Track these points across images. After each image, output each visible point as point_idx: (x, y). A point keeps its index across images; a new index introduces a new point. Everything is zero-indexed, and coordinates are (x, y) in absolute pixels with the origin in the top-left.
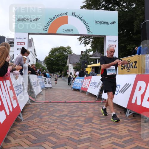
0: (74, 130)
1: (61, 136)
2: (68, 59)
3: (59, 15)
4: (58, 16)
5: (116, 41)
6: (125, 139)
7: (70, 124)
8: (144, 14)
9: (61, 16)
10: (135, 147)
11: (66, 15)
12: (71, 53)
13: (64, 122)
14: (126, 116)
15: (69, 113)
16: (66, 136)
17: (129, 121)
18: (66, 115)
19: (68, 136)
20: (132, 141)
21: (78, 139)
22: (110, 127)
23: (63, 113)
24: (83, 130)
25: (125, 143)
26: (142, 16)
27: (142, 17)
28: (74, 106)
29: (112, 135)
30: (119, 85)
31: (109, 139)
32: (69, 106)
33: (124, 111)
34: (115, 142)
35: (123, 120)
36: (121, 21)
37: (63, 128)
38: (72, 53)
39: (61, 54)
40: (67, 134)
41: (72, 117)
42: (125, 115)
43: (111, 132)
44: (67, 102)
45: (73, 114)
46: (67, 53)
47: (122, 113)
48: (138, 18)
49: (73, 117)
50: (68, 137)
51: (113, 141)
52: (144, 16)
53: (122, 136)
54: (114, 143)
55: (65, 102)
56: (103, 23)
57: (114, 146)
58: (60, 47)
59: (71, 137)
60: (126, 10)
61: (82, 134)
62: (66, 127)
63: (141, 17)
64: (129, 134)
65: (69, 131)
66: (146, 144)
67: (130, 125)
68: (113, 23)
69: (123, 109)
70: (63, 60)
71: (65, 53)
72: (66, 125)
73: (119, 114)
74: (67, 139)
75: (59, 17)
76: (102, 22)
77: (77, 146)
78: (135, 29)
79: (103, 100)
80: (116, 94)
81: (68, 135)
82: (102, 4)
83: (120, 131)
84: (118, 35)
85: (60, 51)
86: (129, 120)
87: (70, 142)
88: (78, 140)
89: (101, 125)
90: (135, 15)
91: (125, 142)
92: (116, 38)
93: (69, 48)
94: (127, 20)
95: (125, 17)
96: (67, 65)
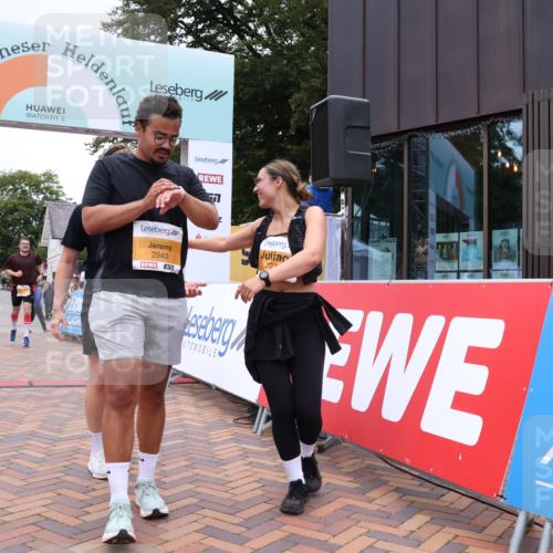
0: (59, 491)
1: (11, 513)
2: (46, 221)
3: (13, 50)
4: (9, 54)
5: (223, 161)
6: (247, 514)
7: (47, 467)
8: (326, 72)
9: (22, 54)
10: (282, 539)
11: (40, 52)
12: (57, 199)
13: (22, 462)
14: (254, 430)
15: (42, 427)
16: (31, 513)
17: (266, 449)
18: (32, 434)
19: (39, 515)
20: (273, 519)
21: (76, 522)
22: (196, 471)
23: (22, 428)
24: (94, 490)
25: (249, 529)
26: (319, 78)
27: (319, 81)
28: (65, 398)
29: (204, 503)
30: (232, 321)
31: (194, 517)
32: (46, 399)
33: (248, 415)
34: (213, 527)
35: (244, 446)
36: (246, 90)
37: (18, 483)
38: (63, 198)
39: (20, 198)
40: (34, 504)
41: (55, 441)
42: (252, 428)
43: (198, 490)
44: (35, 384)
45: (59, 431)
46: (41, 196)
47: (240, 421)
48: (304, 85)
49: (61, 440)
50: (37, 519)
51: (207, 521)
52: (326, 79)
53: (238, 503)
54: (209, 531)
55: (31, 385)
56: (179, 91)
57: (211, 542)
58: (14, 171)
59: (47, 519)
60: (265, 53)
61: (91, 505)
62: (31, 480)
63: (316, 82)
64: (262, 495)
65: (41, 496)
66: (320, 526)
67: (267, 462)
68: (216, 95)
69: (245, 409)
70: (28, 223)
71: (34, 197)
72: (31, 473)
73: (230, 425)
74: (34, 524)
75: (13, 56)
76: (176, 89)
77: (72, 549)
78: (292, 122)
79: (174, 374)
80: (222, 351)
81: (38, 511)
82: (182, 22)
83: (233, 485)
84: (231, 140)
85: (16, 190)
86: (263, 444)
87: (45, 534)
88: (74, 527)
89: (163, 468)
90: (295, 74)
91: (248, 524)
92: (226, 150)
93: (49, 177)
94: (268, 86)
95: (260, 78)
96: (42, 243)
